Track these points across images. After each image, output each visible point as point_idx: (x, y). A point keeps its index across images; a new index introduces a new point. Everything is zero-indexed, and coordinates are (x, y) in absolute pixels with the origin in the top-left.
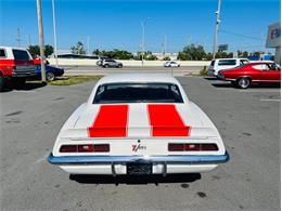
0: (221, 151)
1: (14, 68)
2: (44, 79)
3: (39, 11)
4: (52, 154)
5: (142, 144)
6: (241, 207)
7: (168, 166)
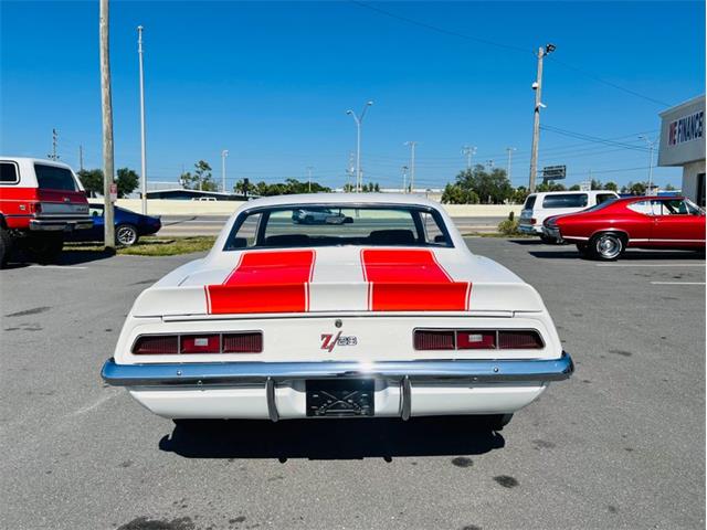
0: (552, 350)
1: (37, 208)
2: (109, 240)
3: (104, 75)
4: (112, 360)
5: (346, 331)
6: (612, 509)
7: (415, 391)
